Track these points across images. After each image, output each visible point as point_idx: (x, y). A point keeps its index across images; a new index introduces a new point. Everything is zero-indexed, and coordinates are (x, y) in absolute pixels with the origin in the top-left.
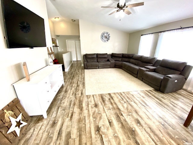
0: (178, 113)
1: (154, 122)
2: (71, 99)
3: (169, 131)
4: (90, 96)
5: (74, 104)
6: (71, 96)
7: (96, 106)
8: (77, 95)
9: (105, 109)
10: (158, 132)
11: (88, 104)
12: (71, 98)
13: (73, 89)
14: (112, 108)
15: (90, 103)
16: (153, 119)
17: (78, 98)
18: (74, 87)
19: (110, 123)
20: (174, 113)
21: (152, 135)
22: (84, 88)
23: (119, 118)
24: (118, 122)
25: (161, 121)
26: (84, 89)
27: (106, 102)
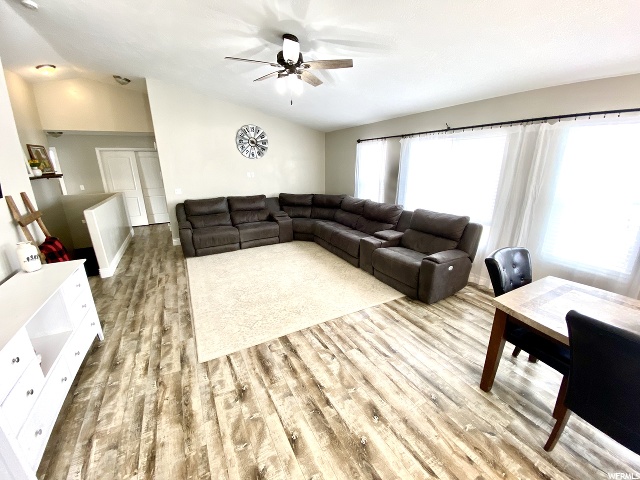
0: (465, 355)
1: (412, 399)
2: (142, 393)
3: (449, 414)
4: (217, 361)
5: (157, 412)
6: (139, 381)
7: (242, 394)
8: (165, 372)
9: (274, 397)
10: (424, 428)
11: (213, 396)
12: (139, 388)
13: (145, 347)
14: (296, 388)
15: (218, 390)
16: (409, 390)
17: (170, 383)
18: (150, 338)
19: (293, 442)
20: (456, 358)
21: (411, 439)
22: (191, 336)
23: (319, 417)
24: (318, 430)
25: (430, 389)
26: (192, 340)
27: (277, 372)
